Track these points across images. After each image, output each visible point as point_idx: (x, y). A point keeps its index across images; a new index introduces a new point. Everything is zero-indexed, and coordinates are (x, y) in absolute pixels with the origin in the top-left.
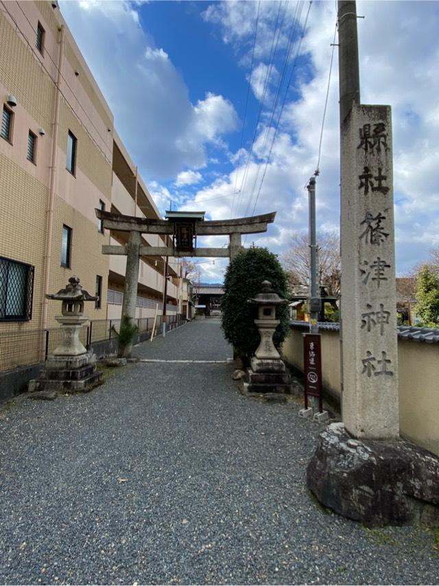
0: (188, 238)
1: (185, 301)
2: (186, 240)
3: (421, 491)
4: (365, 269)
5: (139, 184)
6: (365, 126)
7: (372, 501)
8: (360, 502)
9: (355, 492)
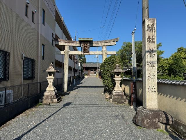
0: (87, 48)
1: (80, 70)
2: (86, 49)
3: (162, 120)
4: (149, 64)
5: (64, 25)
6: (149, 24)
7: (150, 123)
8: (147, 123)
9: (146, 121)
